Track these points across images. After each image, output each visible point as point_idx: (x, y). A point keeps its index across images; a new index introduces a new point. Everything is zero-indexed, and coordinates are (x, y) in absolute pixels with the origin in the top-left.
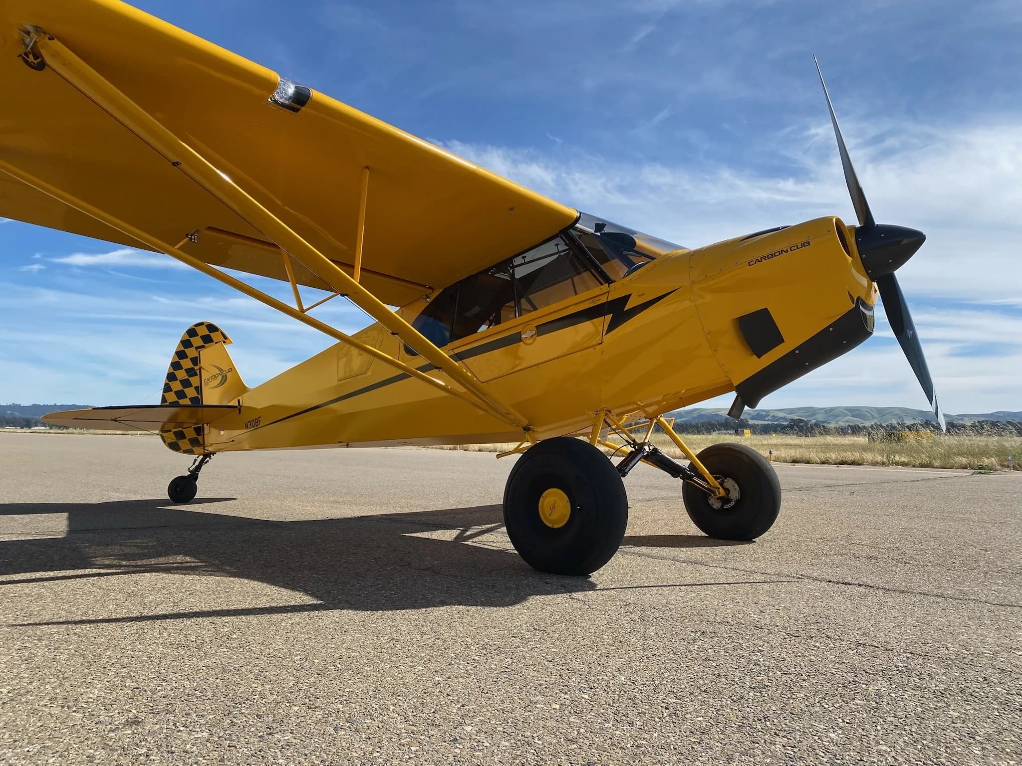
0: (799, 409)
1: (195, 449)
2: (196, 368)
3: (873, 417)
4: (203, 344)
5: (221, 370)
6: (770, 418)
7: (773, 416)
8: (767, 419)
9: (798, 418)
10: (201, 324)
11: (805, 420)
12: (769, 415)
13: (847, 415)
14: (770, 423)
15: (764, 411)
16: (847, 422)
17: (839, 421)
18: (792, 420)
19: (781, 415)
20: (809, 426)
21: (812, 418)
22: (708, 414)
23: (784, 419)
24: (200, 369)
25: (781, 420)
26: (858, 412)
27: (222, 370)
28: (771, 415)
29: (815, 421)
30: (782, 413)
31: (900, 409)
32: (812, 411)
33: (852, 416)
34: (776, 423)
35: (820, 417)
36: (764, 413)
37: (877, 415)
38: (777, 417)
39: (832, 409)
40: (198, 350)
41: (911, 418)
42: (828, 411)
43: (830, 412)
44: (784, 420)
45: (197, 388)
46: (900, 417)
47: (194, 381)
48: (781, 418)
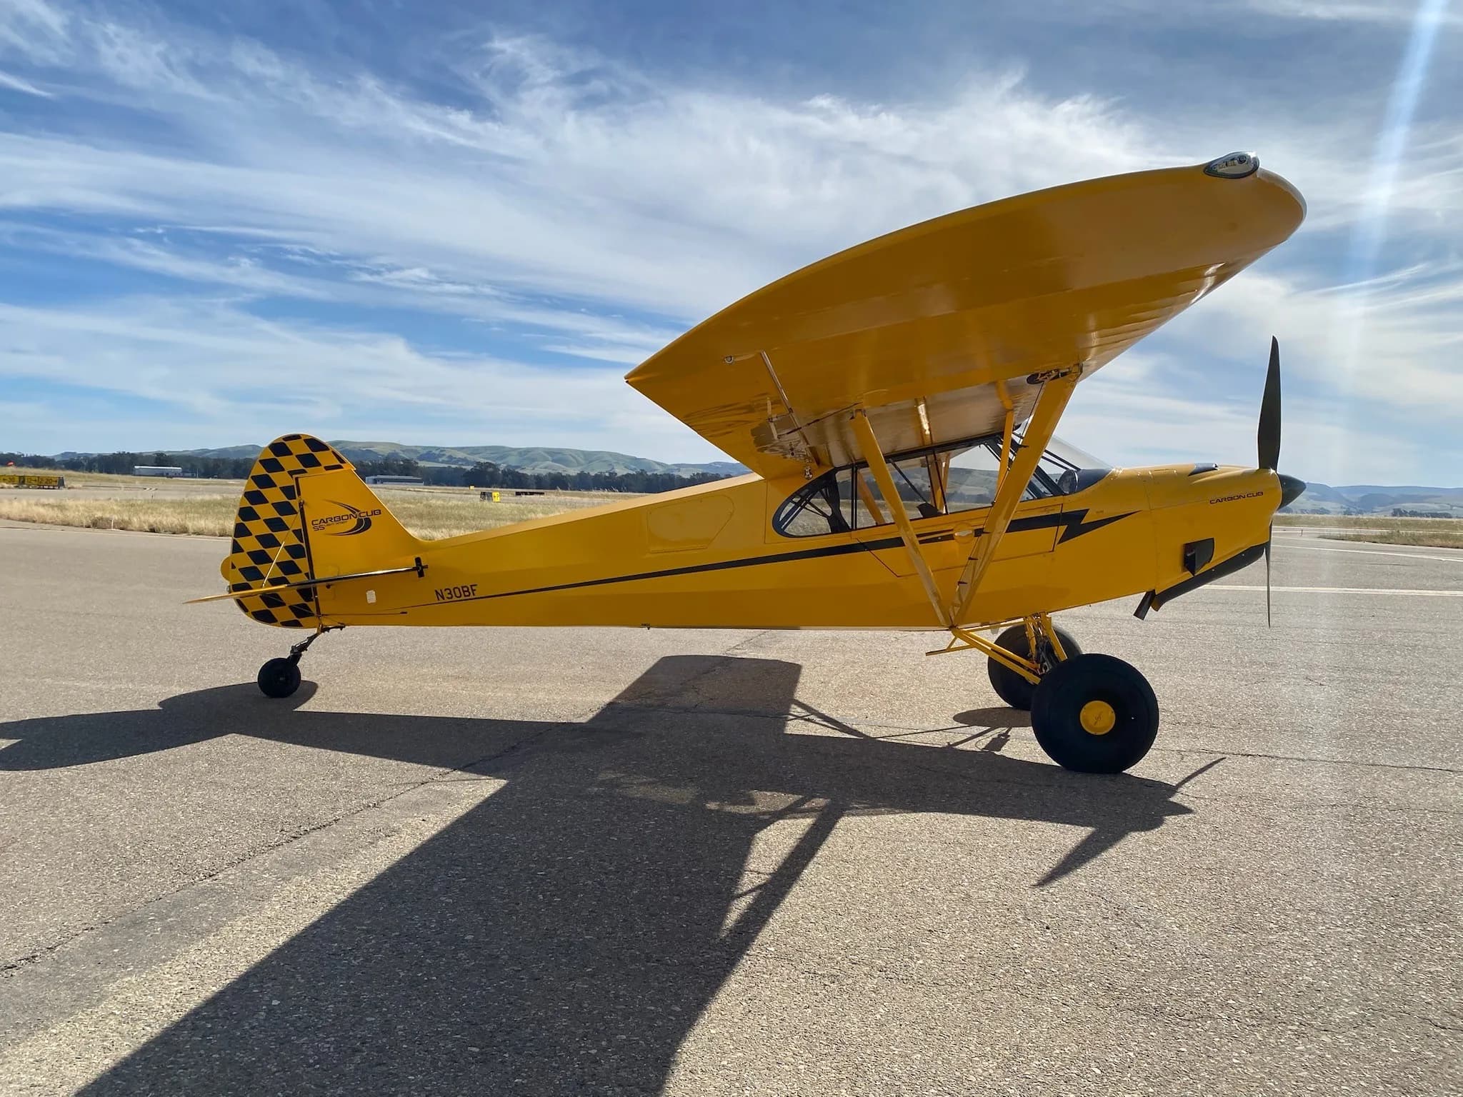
0: (486, 448)
1: (302, 620)
2: (292, 502)
3: (579, 464)
4: (302, 467)
5: (353, 510)
6: (444, 458)
7: (450, 457)
8: (440, 460)
9: (486, 461)
10: (297, 437)
11: (494, 463)
12: (444, 455)
13: (547, 460)
14: (446, 466)
15: (438, 448)
16: (546, 468)
17: (536, 466)
18: (478, 463)
19: (461, 455)
20: (500, 472)
21: (502, 461)
22: (356, 450)
23: (467, 462)
24: (301, 505)
25: (460, 463)
26: (560, 456)
27: (358, 511)
28: (448, 454)
29: (505, 465)
30: (462, 454)
31: (610, 454)
32: (502, 452)
33: (552, 461)
34: (453, 466)
35: (513, 461)
36: (437, 452)
37: (583, 462)
38: (455, 458)
39: (528, 451)
40: (295, 476)
41: (623, 467)
42: (523, 453)
43: (525, 455)
44: (464, 463)
45: (297, 532)
46: (611, 465)
47: (292, 521)
48: (460, 460)
